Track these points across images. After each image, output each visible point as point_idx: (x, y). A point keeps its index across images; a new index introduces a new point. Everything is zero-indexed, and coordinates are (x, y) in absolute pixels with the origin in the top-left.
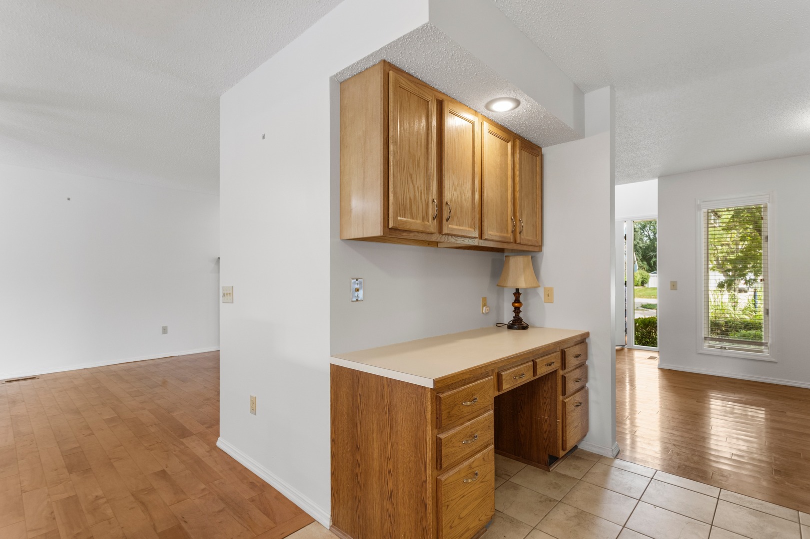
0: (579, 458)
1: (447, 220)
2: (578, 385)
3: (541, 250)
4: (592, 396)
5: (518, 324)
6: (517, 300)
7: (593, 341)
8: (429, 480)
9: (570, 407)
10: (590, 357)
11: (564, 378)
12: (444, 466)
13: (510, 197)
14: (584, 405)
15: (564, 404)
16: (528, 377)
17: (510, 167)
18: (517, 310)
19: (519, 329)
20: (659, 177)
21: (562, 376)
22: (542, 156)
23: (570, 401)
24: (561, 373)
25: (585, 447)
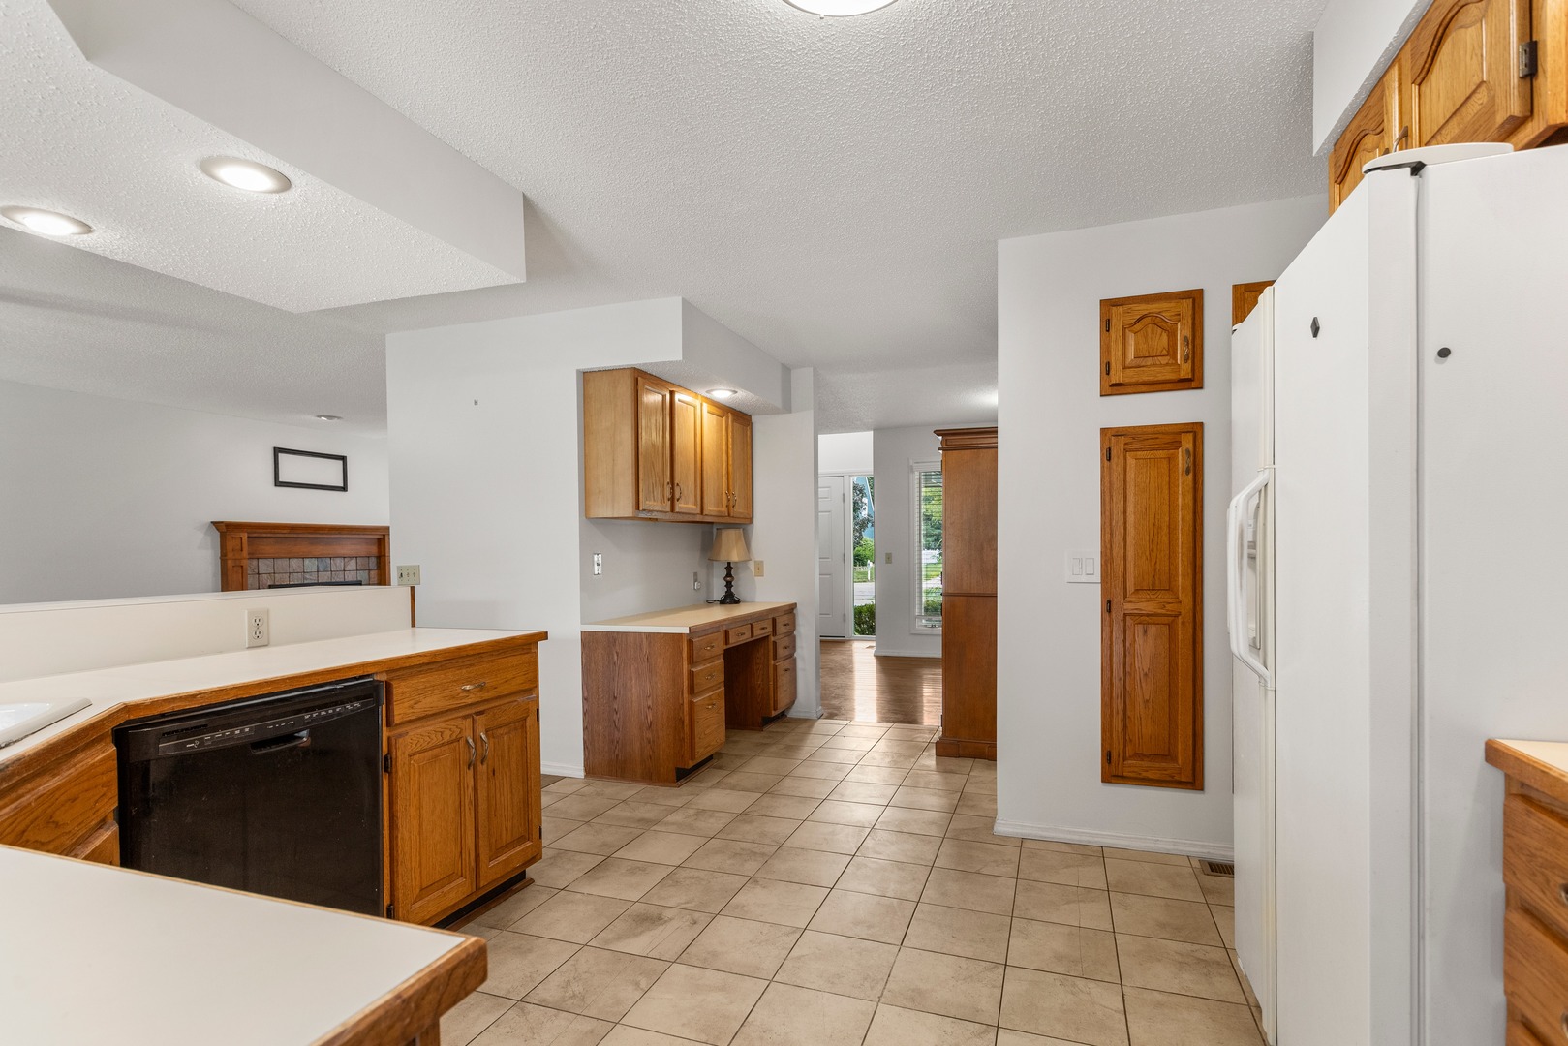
0: (789, 722)
1: (678, 500)
2: (787, 652)
3: (751, 522)
4: (800, 665)
5: (730, 599)
6: (729, 575)
7: (800, 611)
8: (686, 701)
9: (780, 671)
10: (797, 627)
11: (775, 643)
12: (696, 691)
13: (724, 472)
14: (792, 670)
15: (775, 668)
16: (746, 638)
17: (724, 442)
18: (729, 585)
19: (731, 603)
20: (874, 430)
22: (752, 424)
23: (782, 665)
24: (772, 639)
25: (793, 713)
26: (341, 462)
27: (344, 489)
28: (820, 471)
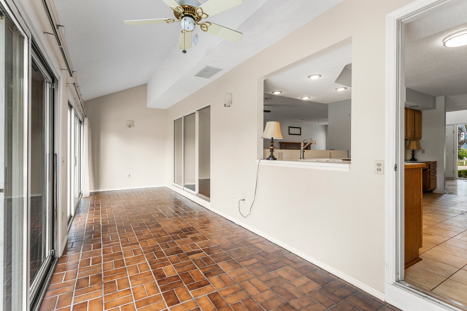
2: (433, 174)
3: (421, 139)
4: (438, 178)
5: (413, 160)
6: (413, 153)
7: (438, 163)
9: (431, 179)
10: (437, 168)
13: (413, 126)
14: (435, 179)
18: (413, 156)
21: (429, 171)
22: (421, 113)
24: (429, 170)
25: (435, 192)
26: (300, 129)
27: (300, 135)
28: (446, 124)
